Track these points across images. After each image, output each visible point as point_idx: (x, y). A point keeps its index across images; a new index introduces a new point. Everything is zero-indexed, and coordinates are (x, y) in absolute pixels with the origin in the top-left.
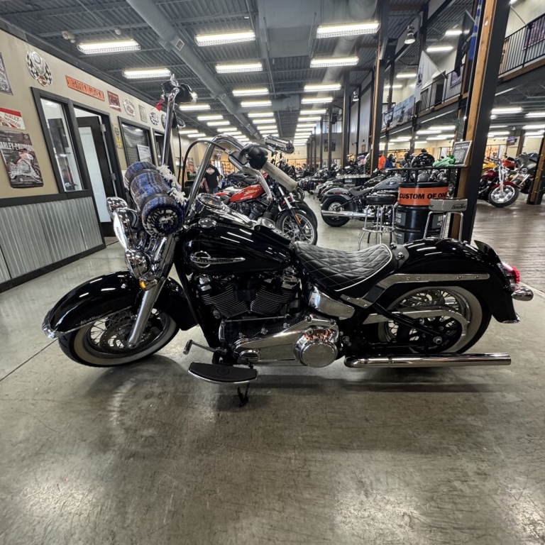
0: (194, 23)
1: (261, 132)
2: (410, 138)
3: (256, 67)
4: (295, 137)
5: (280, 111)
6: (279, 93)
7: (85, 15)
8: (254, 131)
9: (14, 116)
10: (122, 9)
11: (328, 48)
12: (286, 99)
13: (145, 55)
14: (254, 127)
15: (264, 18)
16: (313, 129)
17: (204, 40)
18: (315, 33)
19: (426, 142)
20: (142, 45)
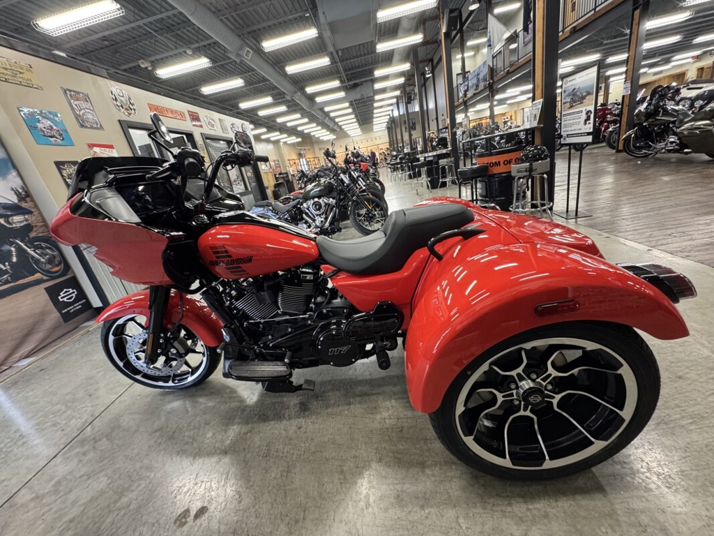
0: (259, 30)
1: (340, 124)
2: (488, 104)
3: (324, 61)
4: (374, 123)
5: (355, 101)
6: (351, 83)
7: (158, 42)
8: (333, 124)
9: (108, 149)
10: (190, 29)
11: (392, 29)
12: (358, 88)
13: (218, 68)
14: (333, 119)
15: (323, 13)
16: (390, 112)
17: (270, 45)
18: (375, 18)
19: (506, 106)
20: (213, 60)
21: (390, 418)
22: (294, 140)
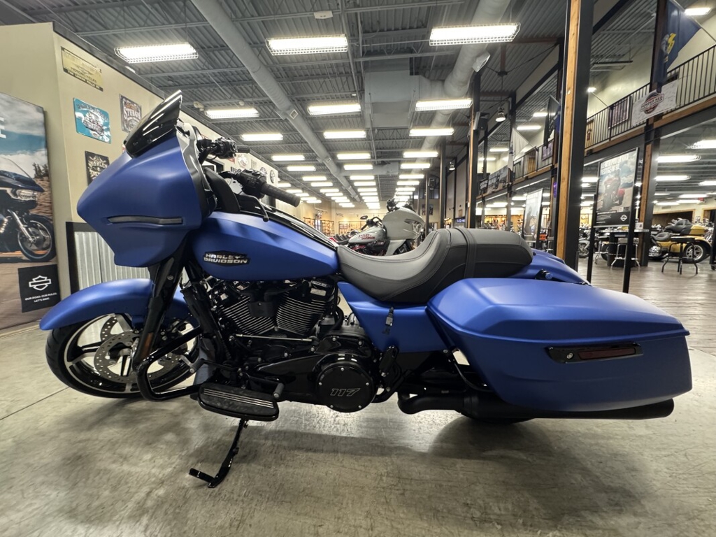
0: (308, 100)
1: (361, 194)
3: (361, 134)
5: (381, 176)
6: (380, 160)
8: (355, 193)
12: (386, 165)
14: (355, 189)
15: (369, 96)
16: (411, 193)
17: (316, 110)
18: (415, 107)
20: (262, 114)
21: (388, 476)
22: (314, 200)
